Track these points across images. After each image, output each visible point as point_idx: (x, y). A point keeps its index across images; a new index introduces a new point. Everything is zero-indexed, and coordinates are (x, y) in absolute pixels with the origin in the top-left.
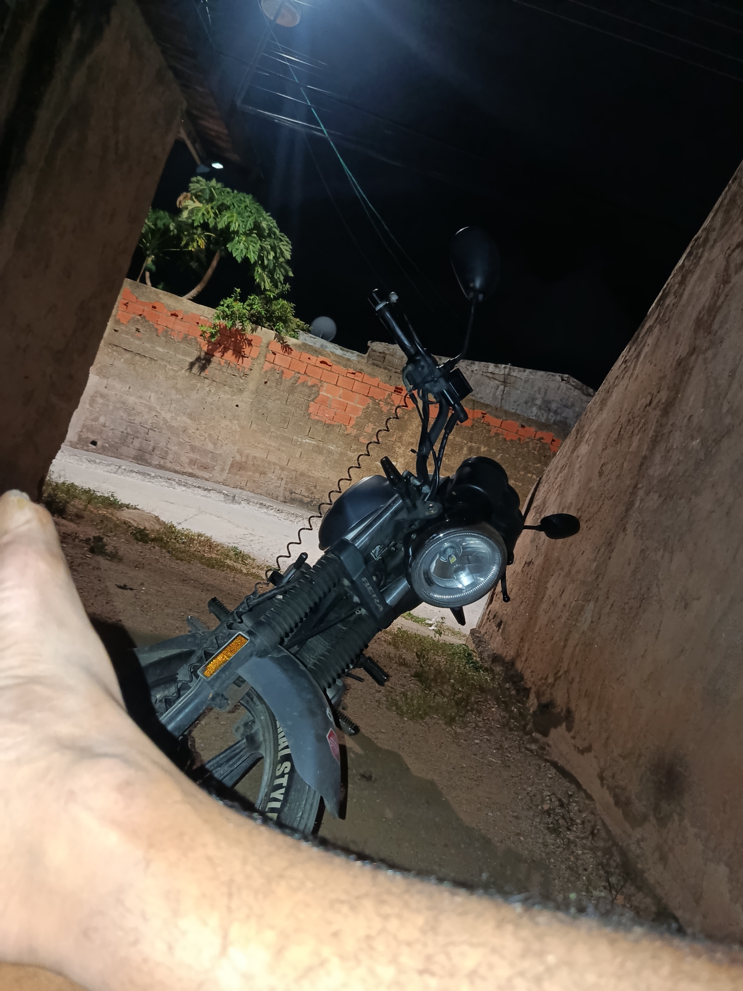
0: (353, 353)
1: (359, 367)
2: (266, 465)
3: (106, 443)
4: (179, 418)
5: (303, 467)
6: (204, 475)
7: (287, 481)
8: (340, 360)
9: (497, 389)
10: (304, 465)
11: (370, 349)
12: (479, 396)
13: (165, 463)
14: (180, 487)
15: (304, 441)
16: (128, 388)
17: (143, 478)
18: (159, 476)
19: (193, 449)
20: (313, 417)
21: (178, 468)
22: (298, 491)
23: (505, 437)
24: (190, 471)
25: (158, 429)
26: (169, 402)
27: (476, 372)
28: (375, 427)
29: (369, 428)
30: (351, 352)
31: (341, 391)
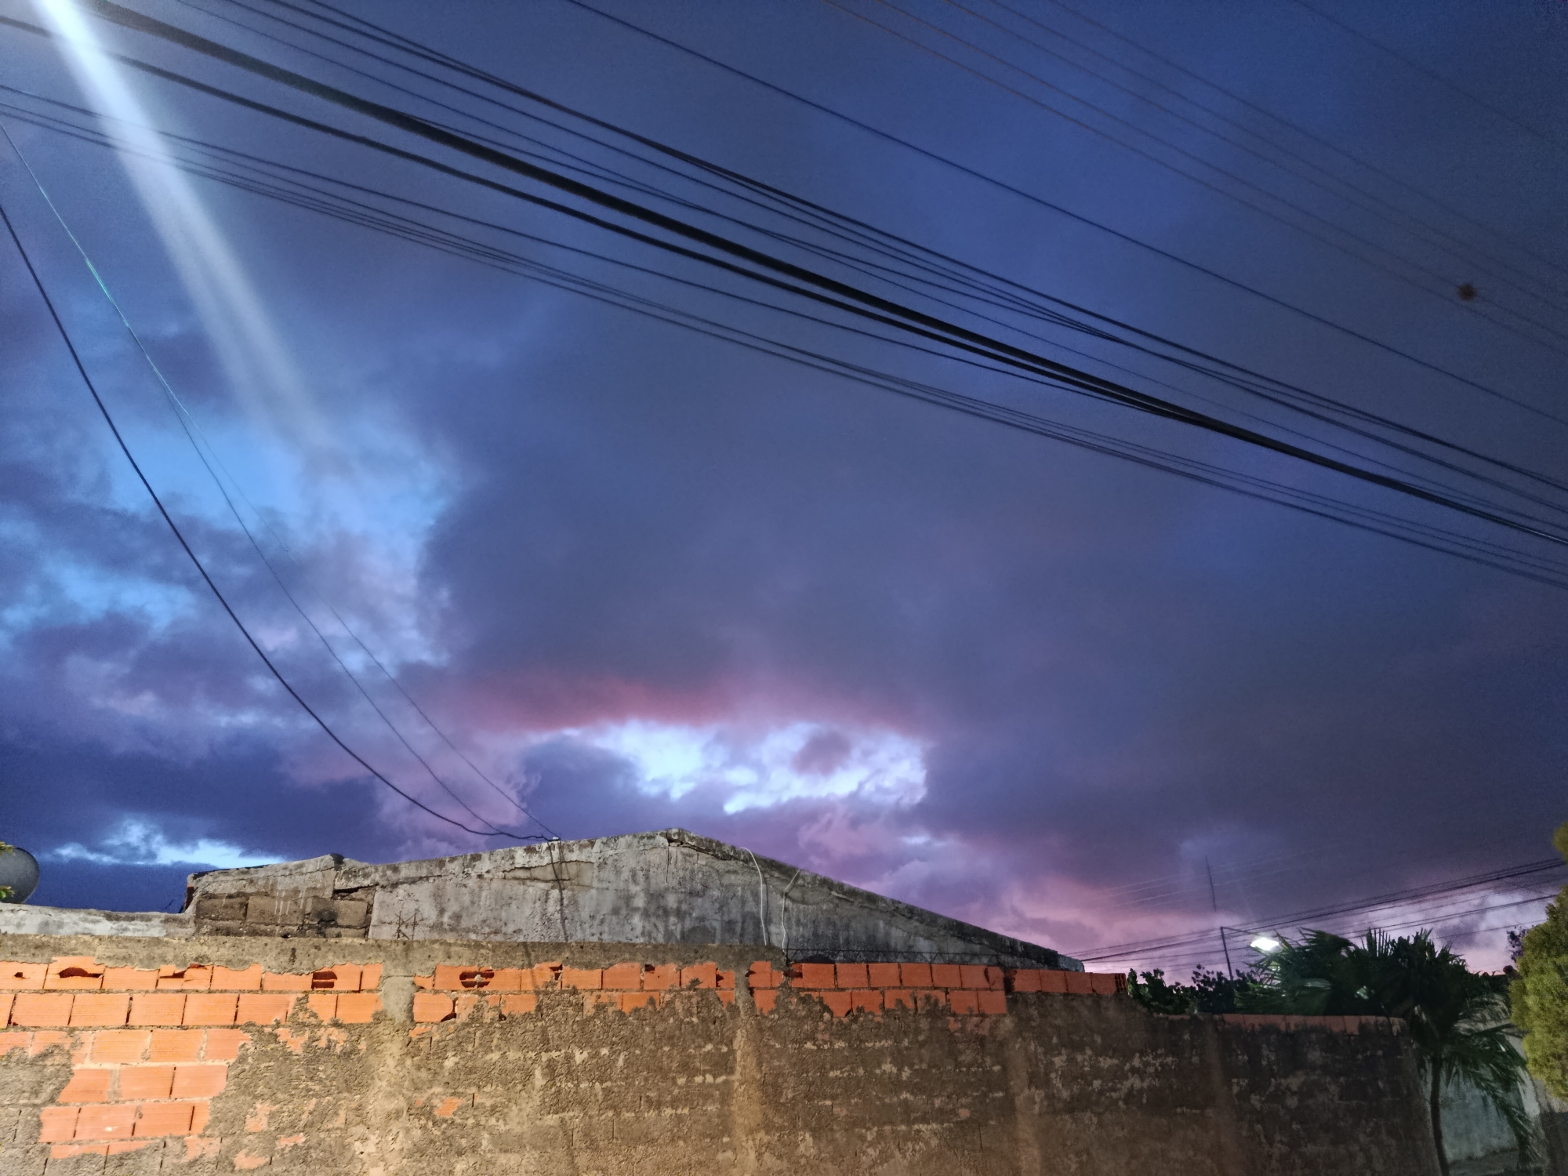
0: (149, 919)
1: (193, 951)
8: (118, 950)
9: (546, 902)
11: (199, 893)
20: (58, 1153)
23: (619, 1007)
27: (490, 876)
28: (278, 1106)
29: (259, 1119)
30: (142, 919)
31: (148, 1039)
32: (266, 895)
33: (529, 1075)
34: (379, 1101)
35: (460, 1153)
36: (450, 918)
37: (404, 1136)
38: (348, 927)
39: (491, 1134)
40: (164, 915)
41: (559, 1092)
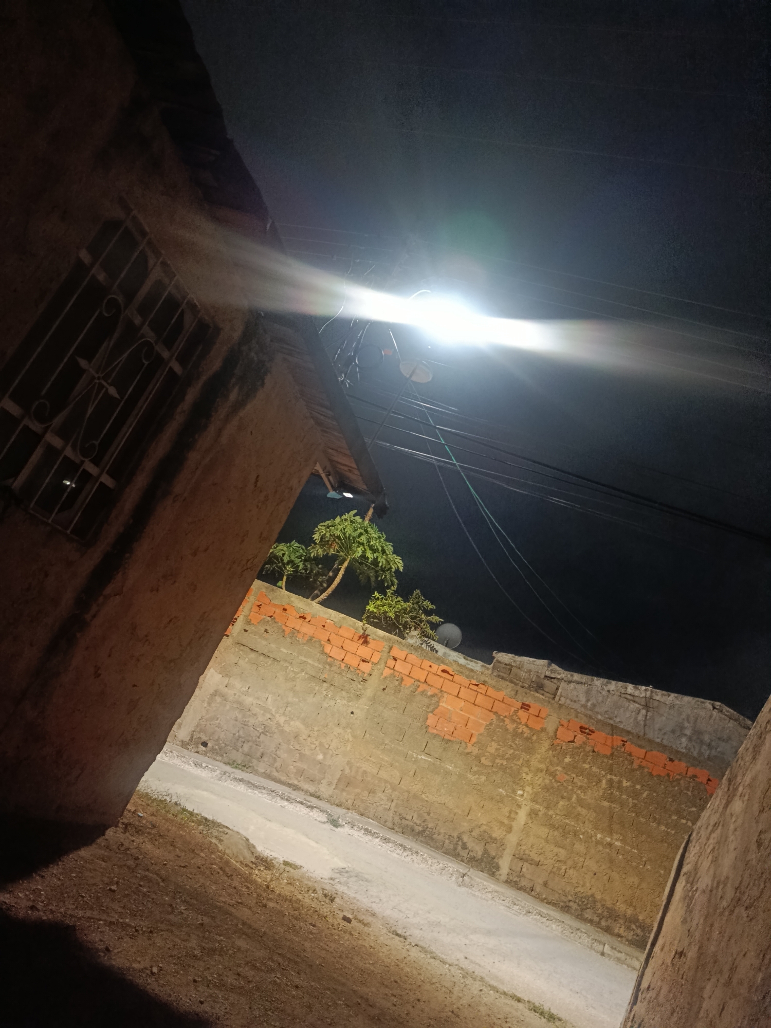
0: (477, 663)
1: (483, 678)
2: (377, 782)
3: (216, 745)
4: (292, 723)
5: (416, 788)
6: (310, 789)
7: (397, 804)
8: (462, 669)
9: (638, 714)
10: (418, 786)
11: (495, 659)
12: (618, 720)
13: (271, 772)
14: (283, 801)
15: (420, 757)
16: (247, 688)
17: (246, 787)
18: (263, 786)
19: (302, 756)
20: (431, 730)
21: (283, 778)
22: (409, 817)
23: (650, 771)
24: (296, 782)
25: (270, 733)
26: (285, 705)
27: (613, 693)
28: (499, 747)
29: (492, 748)
30: (475, 662)
31: (463, 703)
32: (519, 668)
33: (599, 781)
34: (535, 763)
35: (563, 798)
36: (591, 704)
37: (542, 780)
38: (547, 692)
39: (578, 797)
40: (482, 663)
41: (612, 793)
